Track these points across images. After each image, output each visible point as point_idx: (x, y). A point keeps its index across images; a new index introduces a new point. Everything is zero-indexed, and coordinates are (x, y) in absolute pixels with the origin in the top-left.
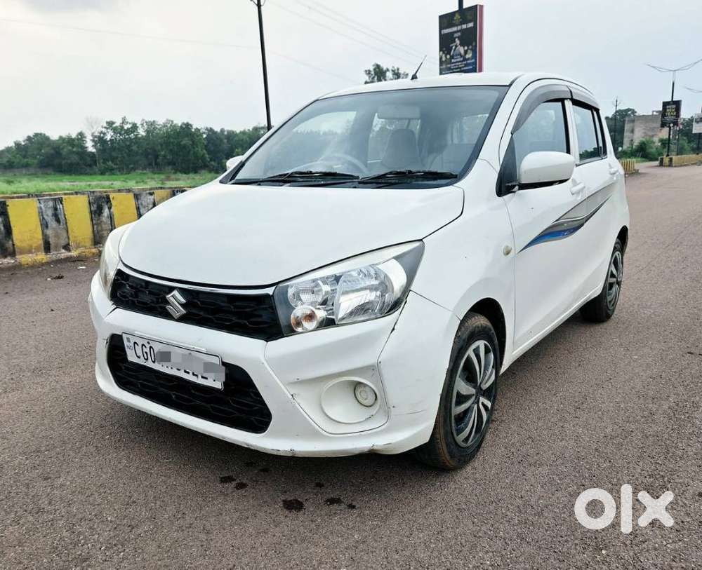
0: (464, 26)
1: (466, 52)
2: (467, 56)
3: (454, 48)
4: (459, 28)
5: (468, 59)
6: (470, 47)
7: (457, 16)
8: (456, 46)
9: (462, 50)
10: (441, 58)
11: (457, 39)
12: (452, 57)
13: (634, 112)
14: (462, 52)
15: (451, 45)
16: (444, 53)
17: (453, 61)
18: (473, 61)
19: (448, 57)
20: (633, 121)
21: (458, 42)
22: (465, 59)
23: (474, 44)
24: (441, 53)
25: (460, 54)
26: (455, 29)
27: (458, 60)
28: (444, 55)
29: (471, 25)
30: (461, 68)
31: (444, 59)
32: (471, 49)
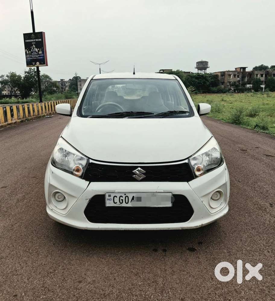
0: (37, 40)
1: (39, 51)
2: (40, 53)
3: (32, 48)
4: (34, 40)
5: (40, 54)
6: (41, 49)
7: (33, 35)
8: (34, 48)
9: (37, 50)
10: (26, 52)
11: (33, 45)
12: (32, 52)
13: (80, 78)
14: (37, 51)
15: (31, 47)
16: (27, 50)
17: (32, 54)
18: (42, 55)
19: (30, 52)
20: (80, 81)
21: (34, 46)
22: (38, 54)
23: (42, 48)
24: (26, 50)
25: (36, 52)
26: (32, 40)
27: (35, 54)
28: (27, 51)
29: (40, 40)
30: (37, 57)
31: (28, 53)
32: (41, 50)
